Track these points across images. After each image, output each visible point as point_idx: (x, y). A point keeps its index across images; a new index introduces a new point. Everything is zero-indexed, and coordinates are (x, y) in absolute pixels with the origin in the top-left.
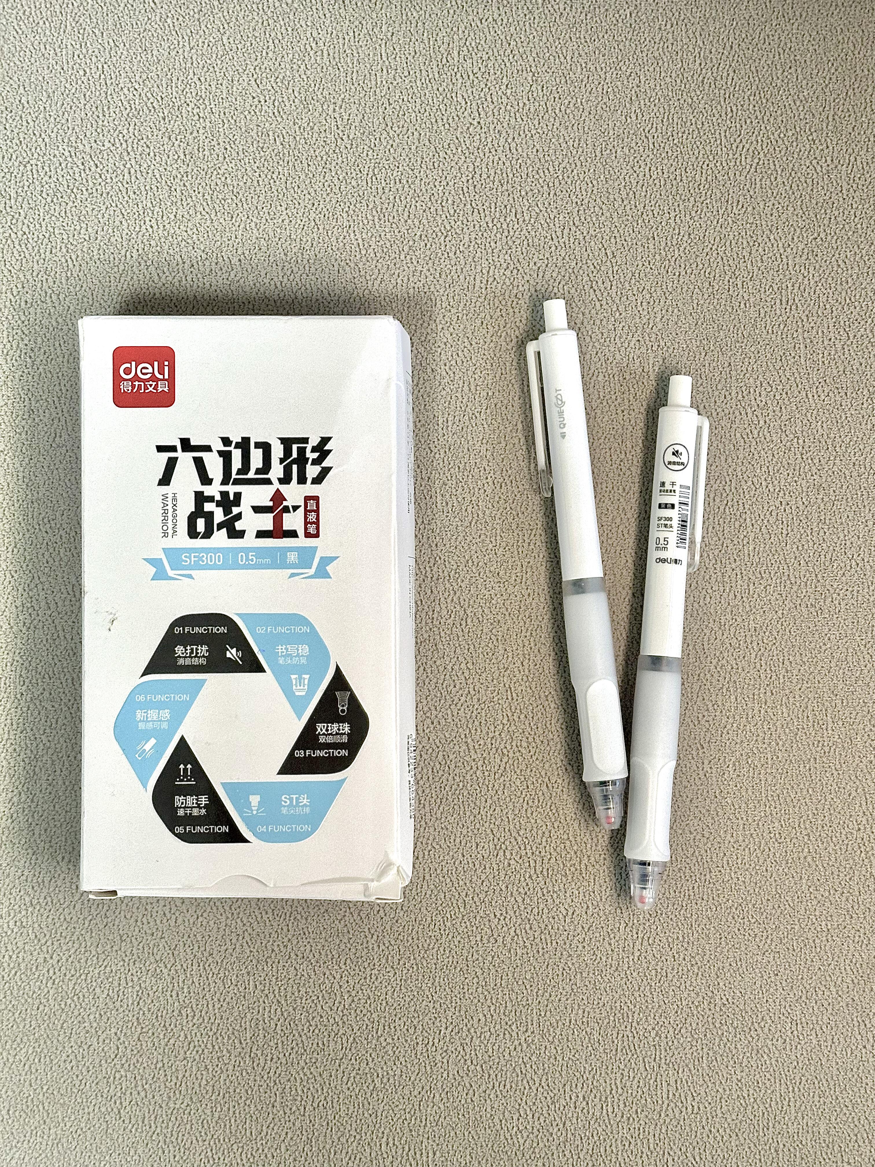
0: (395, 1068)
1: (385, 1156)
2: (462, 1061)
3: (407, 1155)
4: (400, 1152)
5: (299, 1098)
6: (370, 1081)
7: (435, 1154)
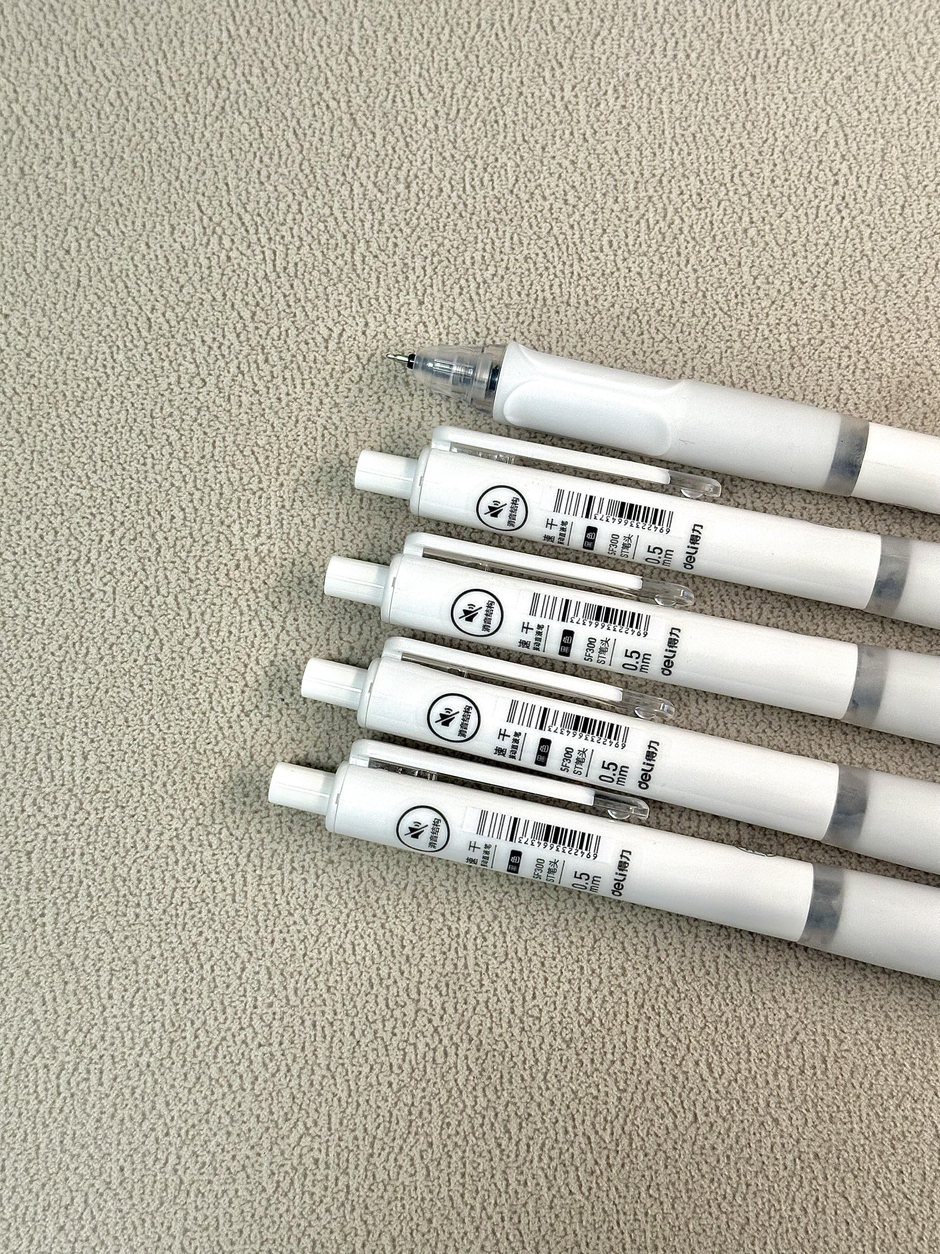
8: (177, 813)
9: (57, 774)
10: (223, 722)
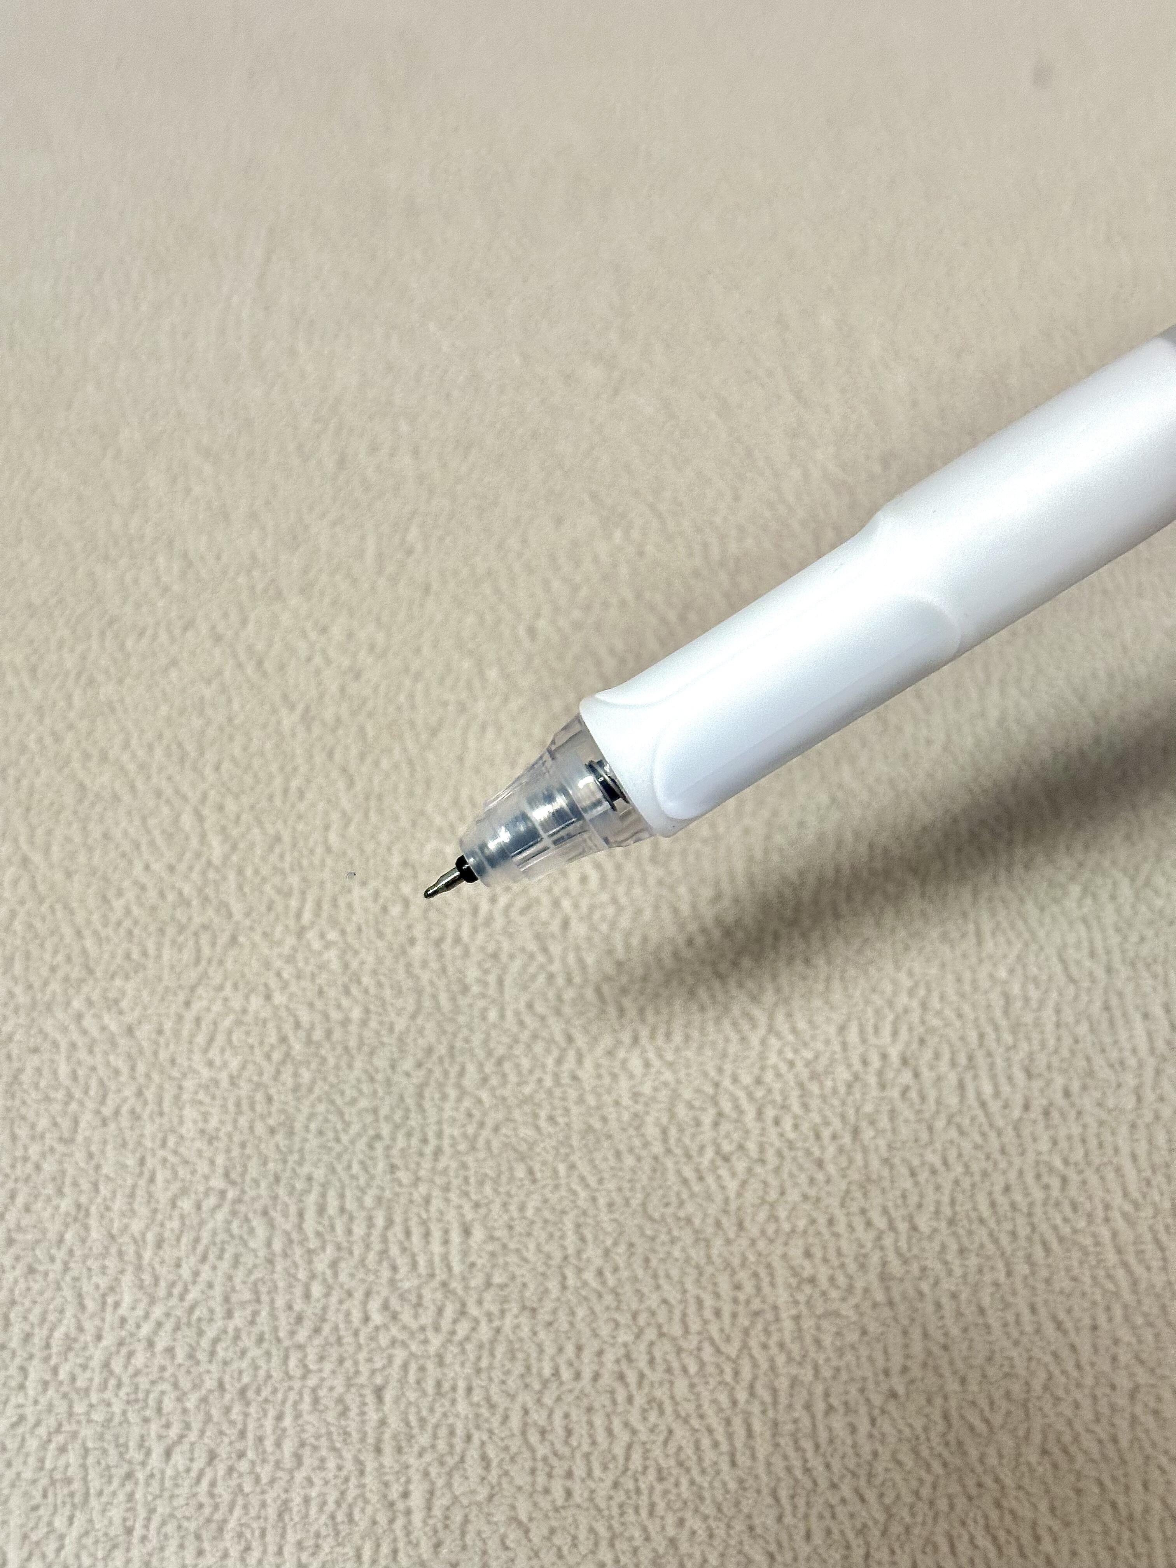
0: (345, 1002)
1: (313, 1243)
2: (541, 979)
3: (384, 1240)
4: (359, 1230)
5: (60, 1095)
6: (273, 1039)
7: (467, 1232)
8: (624, 1319)
9: (422, 1261)
10: (688, 1172)
